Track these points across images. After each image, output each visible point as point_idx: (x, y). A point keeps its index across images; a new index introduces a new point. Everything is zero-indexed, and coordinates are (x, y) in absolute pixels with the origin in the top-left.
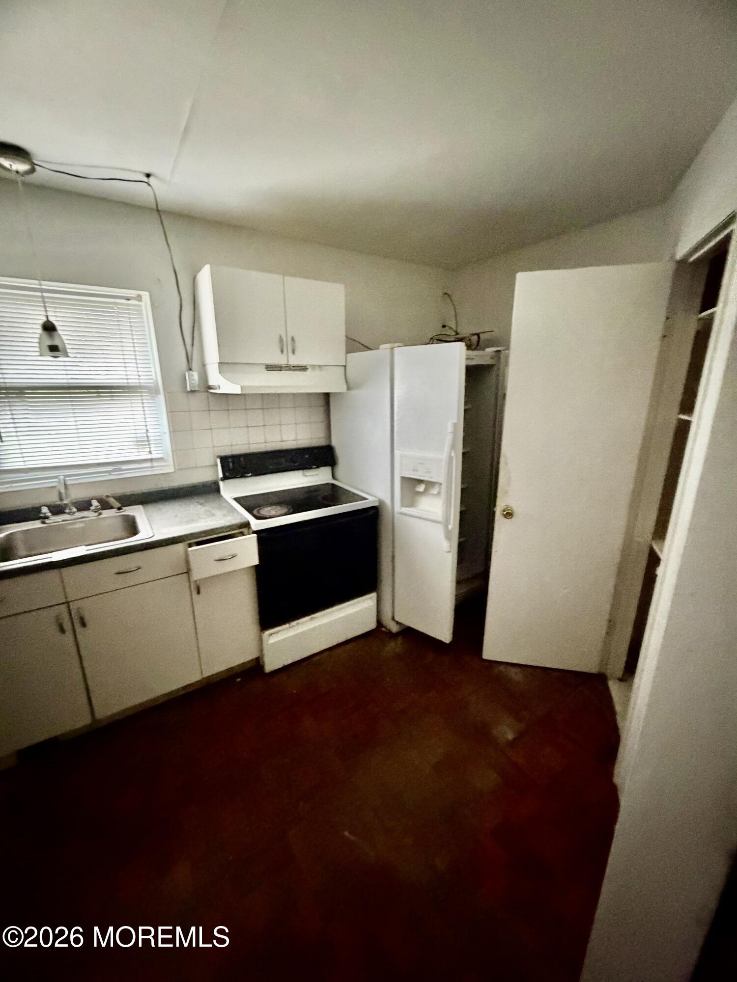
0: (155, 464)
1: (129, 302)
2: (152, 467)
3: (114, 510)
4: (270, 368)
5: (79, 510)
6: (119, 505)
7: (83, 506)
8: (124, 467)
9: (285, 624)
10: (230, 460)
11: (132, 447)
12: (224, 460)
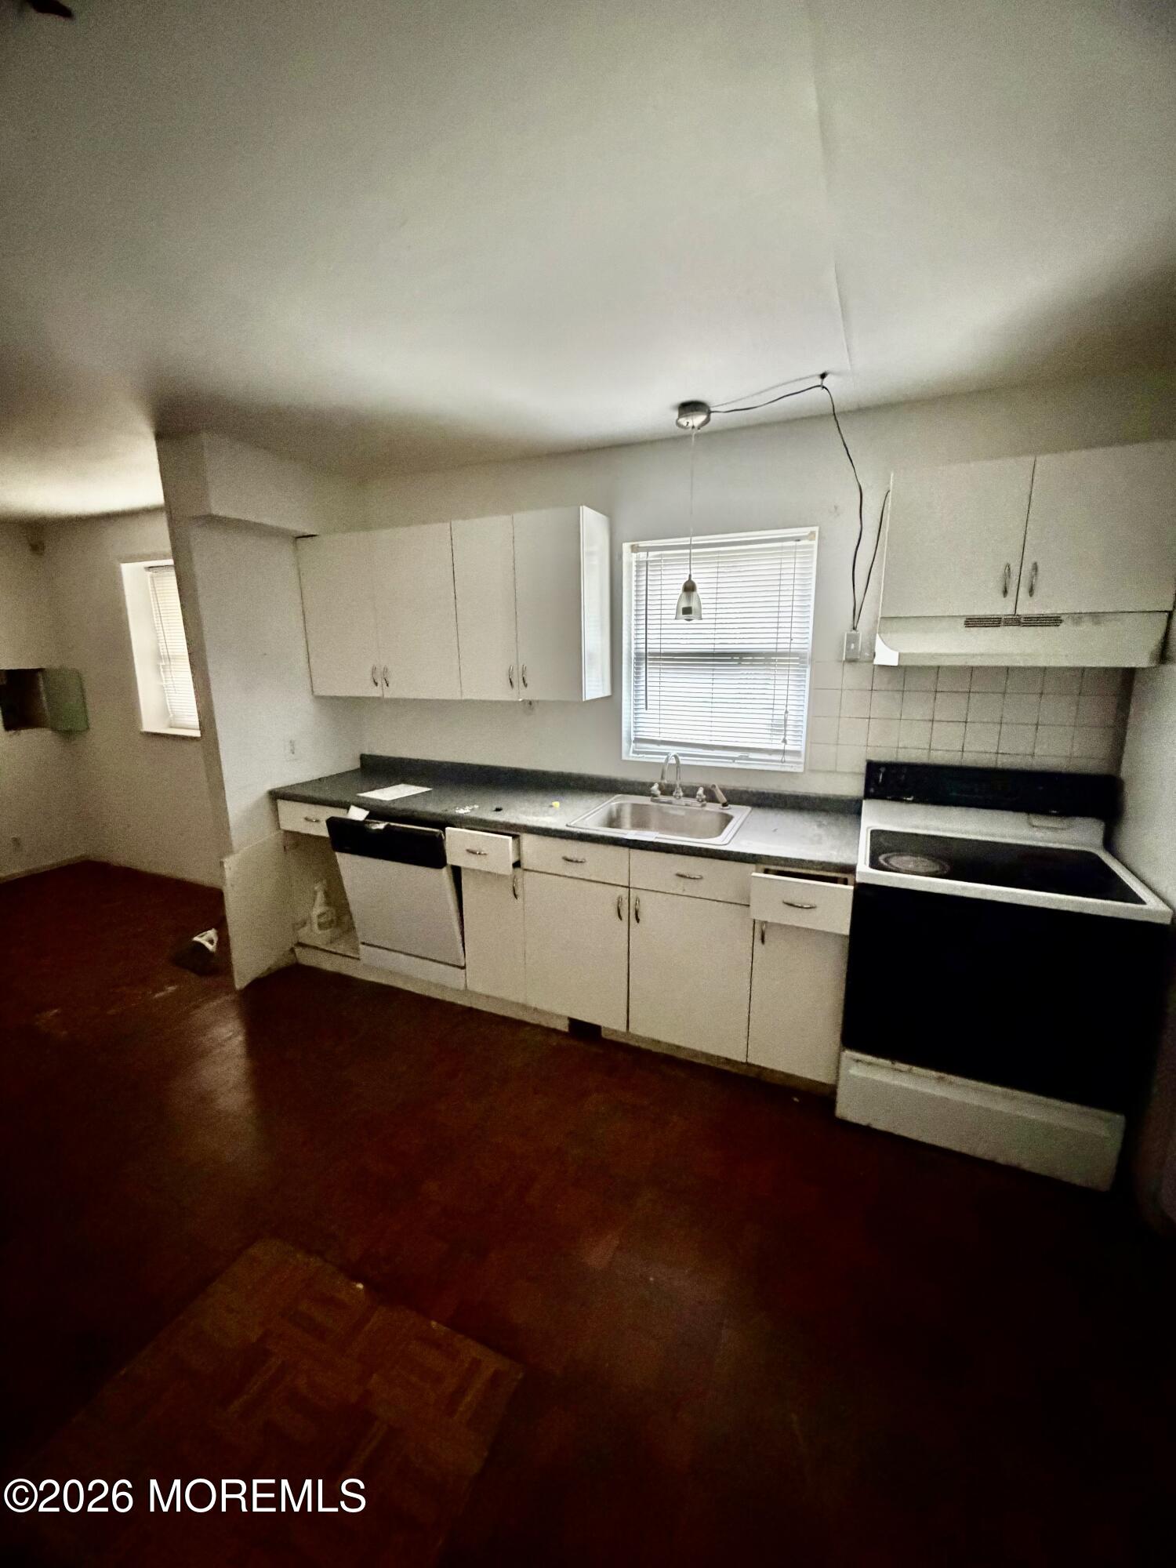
0: (788, 758)
1: (799, 543)
2: (782, 762)
3: (720, 805)
4: (972, 622)
5: (686, 796)
6: (725, 800)
7: (690, 792)
8: (752, 755)
9: (885, 1057)
10: (883, 770)
11: (767, 731)
12: (872, 768)
